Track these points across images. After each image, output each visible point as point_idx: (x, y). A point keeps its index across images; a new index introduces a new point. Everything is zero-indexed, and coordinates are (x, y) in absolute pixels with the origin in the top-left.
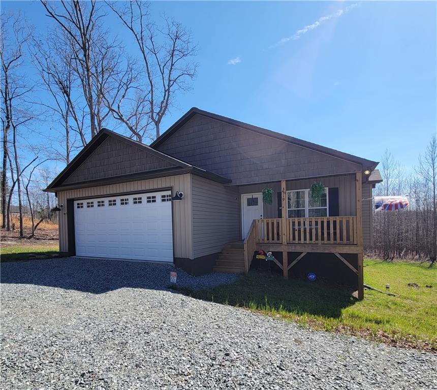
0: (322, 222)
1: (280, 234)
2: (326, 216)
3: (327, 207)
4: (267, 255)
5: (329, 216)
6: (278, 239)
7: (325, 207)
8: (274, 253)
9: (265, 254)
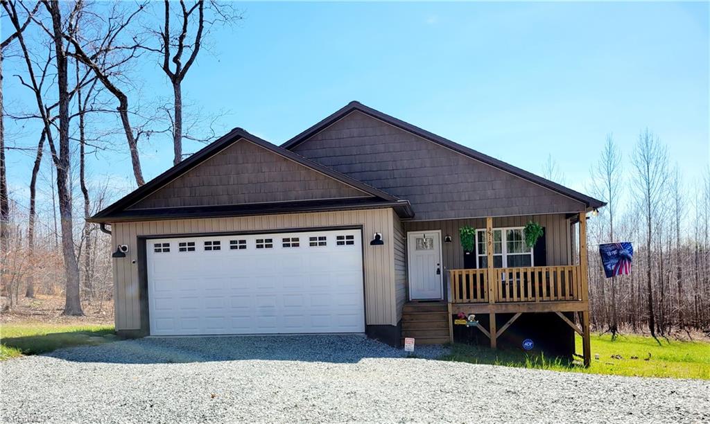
0: (525, 274)
1: (485, 289)
2: (530, 266)
3: (532, 253)
4: (469, 319)
5: (535, 265)
6: (483, 296)
7: (529, 253)
8: (478, 317)
9: (466, 318)
